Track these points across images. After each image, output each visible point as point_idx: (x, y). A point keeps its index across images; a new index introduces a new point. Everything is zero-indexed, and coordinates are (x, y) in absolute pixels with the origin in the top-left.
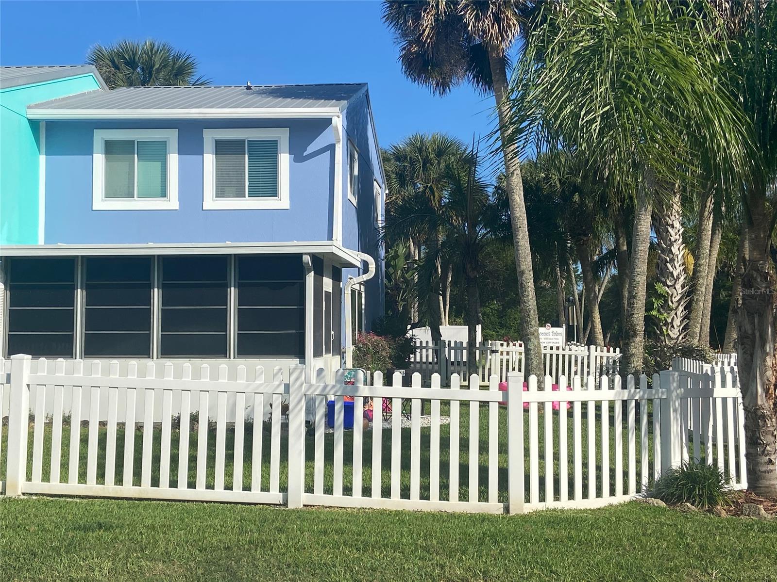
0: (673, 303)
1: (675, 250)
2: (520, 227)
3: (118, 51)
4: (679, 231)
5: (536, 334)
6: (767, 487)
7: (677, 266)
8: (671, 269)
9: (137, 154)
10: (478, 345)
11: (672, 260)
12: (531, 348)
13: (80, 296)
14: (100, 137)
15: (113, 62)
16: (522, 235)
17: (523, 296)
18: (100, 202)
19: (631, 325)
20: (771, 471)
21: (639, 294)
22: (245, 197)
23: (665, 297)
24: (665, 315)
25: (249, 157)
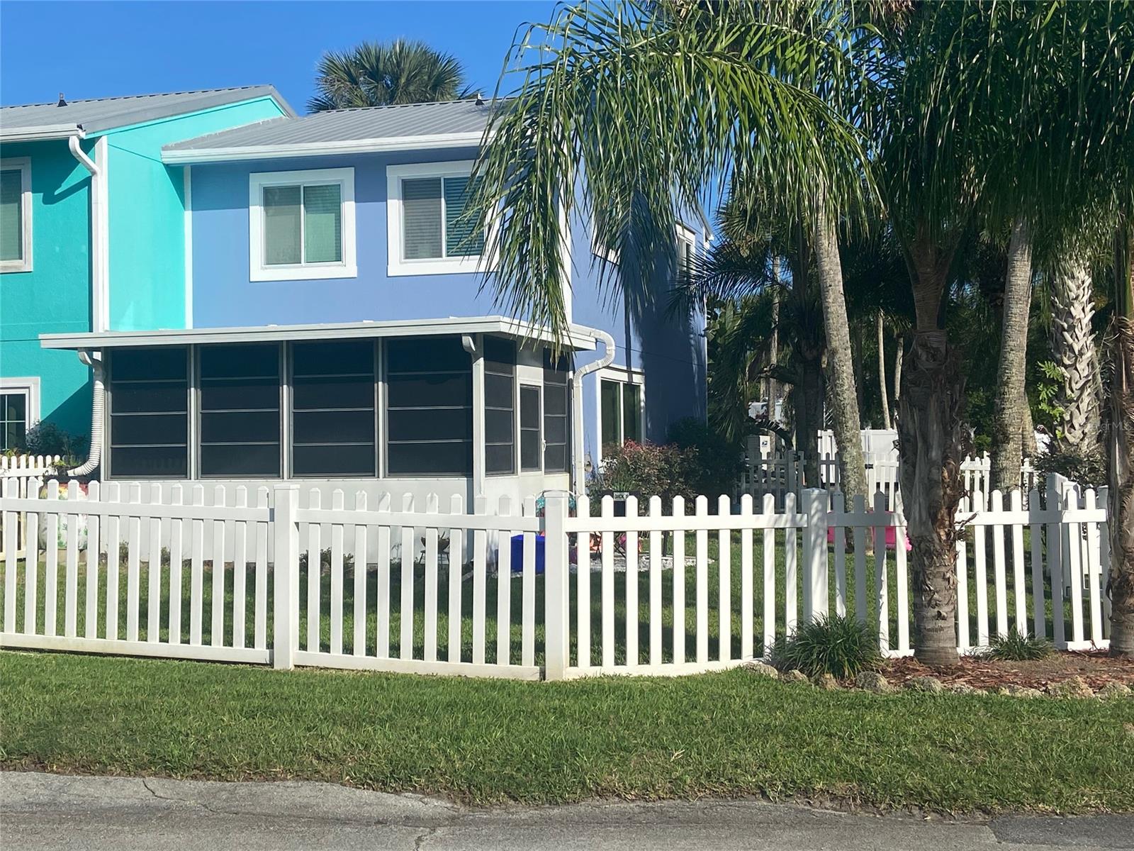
0: (1073, 392)
1: (1076, 311)
2: (830, 286)
3: (355, 58)
4: (1083, 282)
5: (854, 440)
6: (935, 652)
7: (1080, 334)
8: (1070, 341)
9: (304, 204)
10: (764, 457)
11: (1072, 328)
12: (848, 460)
13: (193, 395)
14: (257, 183)
15: (349, 74)
16: (832, 296)
17: (836, 385)
18: (260, 271)
19: (1000, 425)
20: (941, 629)
21: (1013, 379)
22: (441, 256)
23: (1059, 383)
24: (1061, 409)
25: (446, 201)
